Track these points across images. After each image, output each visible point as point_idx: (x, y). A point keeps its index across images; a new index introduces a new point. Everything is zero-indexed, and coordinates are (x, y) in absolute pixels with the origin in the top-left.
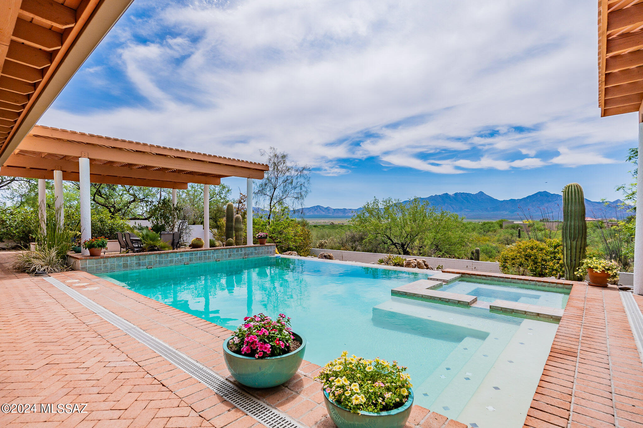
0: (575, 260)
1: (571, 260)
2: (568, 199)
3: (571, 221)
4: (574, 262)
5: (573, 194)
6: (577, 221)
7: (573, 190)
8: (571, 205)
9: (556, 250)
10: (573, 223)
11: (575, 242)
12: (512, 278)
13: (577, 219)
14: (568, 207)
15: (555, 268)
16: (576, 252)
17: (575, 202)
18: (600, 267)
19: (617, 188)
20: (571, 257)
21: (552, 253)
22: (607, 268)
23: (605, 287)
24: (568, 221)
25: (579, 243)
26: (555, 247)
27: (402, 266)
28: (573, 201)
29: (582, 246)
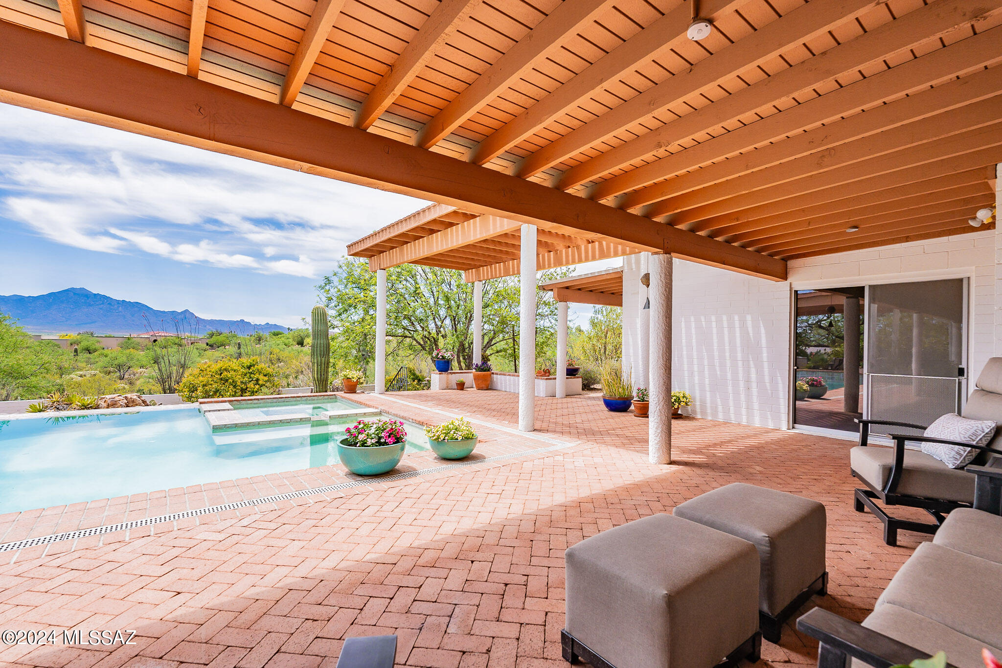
1: (321, 375)
2: (318, 320)
4: (323, 376)
7: (322, 312)
8: (321, 323)
10: (322, 342)
14: (318, 327)
16: (324, 367)
17: (324, 323)
20: (321, 372)
23: (355, 392)
24: (315, 339)
25: (326, 359)
27: (97, 407)
28: (322, 321)
29: (326, 362)
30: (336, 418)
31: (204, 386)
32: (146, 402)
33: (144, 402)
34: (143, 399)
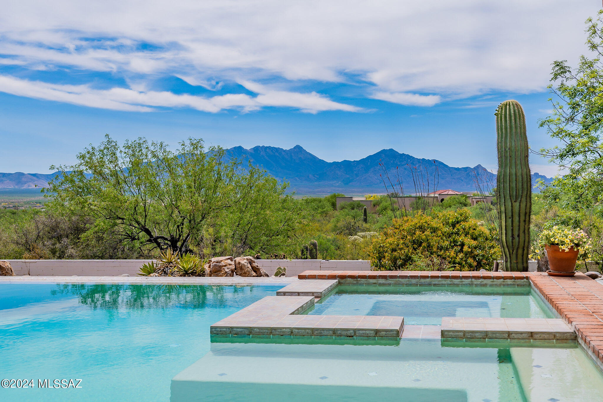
0: (519, 236)
1: (513, 236)
2: (506, 128)
3: (511, 167)
4: (517, 239)
5: (513, 118)
6: (519, 167)
8: (511, 138)
10: (513, 171)
11: (517, 204)
12: (432, 277)
13: (518, 162)
14: (506, 143)
16: (519, 221)
17: (516, 132)
18: (567, 241)
20: (512, 230)
21: (450, 235)
22: (576, 242)
23: (571, 276)
24: (506, 166)
25: (523, 205)
27: (203, 275)
28: (514, 130)
29: (528, 211)
30: (457, 337)
31: (394, 250)
32: (259, 269)
33: (256, 270)
34: (255, 265)
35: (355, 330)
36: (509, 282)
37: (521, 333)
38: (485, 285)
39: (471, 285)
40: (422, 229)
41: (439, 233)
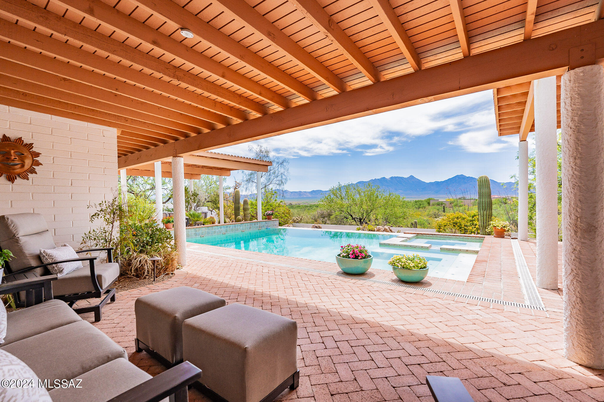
0: (486, 223)
1: (483, 223)
2: (481, 186)
3: (483, 199)
4: (485, 224)
5: (484, 182)
6: (486, 199)
7: (484, 179)
8: (483, 189)
9: (473, 219)
10: (484, 200)
11: (485, 212)
12: (449, 235)
13: (486, 197)
14: (481, 190)
15: (473, 231)
16: (486, 218)
18: (500, 225)
19: (510, 177)
20: (483, 221)
21: (471, 221)
22: (504, 226)
23: (503, 237)
24: (481, 198)
25: (488, 212)
26: (473, 217)
27: (374, 231)
28: (484, 186)
29: (490, 214)
30: (445, 250)
31: (445, 226)
32: (392, 230)
33: (390, 230)
34: (390, 229)
35: (416, 246)
36: (478, 238)
37: (464, 250)
38: (468, 239)
39: (463, 238)
40: (458, 218)
41: (466, 220)
